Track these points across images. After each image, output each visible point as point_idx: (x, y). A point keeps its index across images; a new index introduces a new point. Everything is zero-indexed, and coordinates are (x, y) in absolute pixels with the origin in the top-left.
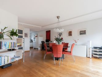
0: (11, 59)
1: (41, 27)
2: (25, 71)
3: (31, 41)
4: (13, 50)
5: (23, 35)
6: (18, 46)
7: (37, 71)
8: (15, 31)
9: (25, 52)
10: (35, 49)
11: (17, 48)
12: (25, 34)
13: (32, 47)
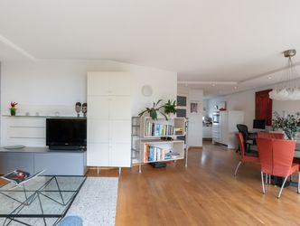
0: (166, 155)
1: (235, 83)
2: (188, 181)
3: (209, 122)
4: (169, 139)
5: (188, 108)
6: (177, 133)
7: (210, 189)
8: (172, 104)
9: (191, 148)
10: (217, 144)
11: (174, 137)
12: (191, 104)
13: (210, 140)
